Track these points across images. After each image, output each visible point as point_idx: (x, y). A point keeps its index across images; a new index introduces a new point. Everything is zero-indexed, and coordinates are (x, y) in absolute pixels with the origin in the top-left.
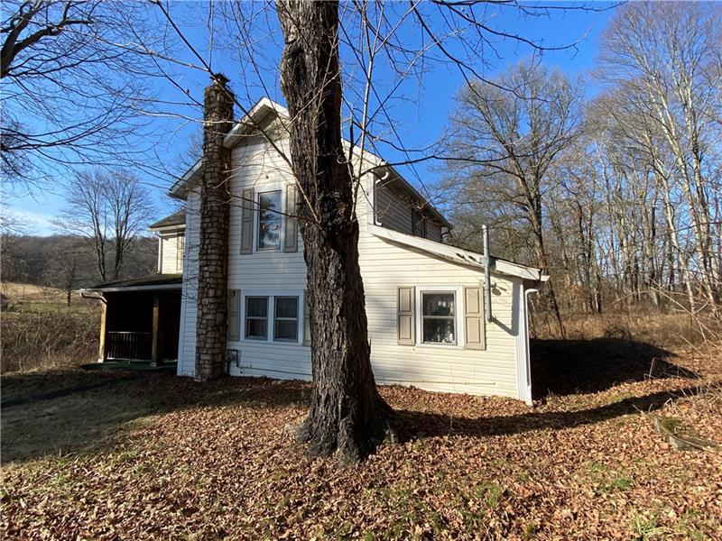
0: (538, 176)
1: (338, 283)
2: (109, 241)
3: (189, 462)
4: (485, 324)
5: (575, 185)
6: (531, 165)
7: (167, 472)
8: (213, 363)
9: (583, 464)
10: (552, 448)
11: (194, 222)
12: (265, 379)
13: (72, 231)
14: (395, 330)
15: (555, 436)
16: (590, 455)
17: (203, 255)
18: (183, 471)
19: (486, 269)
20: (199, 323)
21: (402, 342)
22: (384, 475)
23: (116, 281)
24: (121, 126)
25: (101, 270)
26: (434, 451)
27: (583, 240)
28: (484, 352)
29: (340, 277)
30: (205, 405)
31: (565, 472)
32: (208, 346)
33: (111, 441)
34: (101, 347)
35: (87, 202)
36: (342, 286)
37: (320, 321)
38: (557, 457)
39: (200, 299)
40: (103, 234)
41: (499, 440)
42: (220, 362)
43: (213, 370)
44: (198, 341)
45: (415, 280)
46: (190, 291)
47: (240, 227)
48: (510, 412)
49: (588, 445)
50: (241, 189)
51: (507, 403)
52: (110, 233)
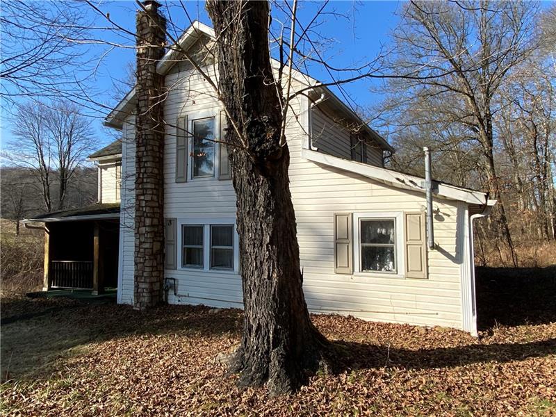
0: (488, 94)
1: (267, 211)
2: (54, 172)
3: (122, 390)
4: (427, 252)
5: (530, 102)
6: (481, 82)
7: (100, 400)
8: (151, 291)
9: (529, 400)
10: (496, 381)
11: (130, 151)
12: (202, 307)
13: (18, 163)
14: (333, 258)
15: (500, 369)
16: (537, 390)
17: (139, 184)
18: (115, 399)
19: (428, 194)
20: (137, 252)
21: (339, 270)
22: (316, 407)
23: (60, 211)
24: (57, 56)
25: (46, 201)
26: (369, 383)
27: (538, 161)
28: (426, 281)
29: (269, 203)
30: (142, 333)
31: (509, 408)
32: (145, 274)
33: (49, 368)
34: (45, 276)
35: (31, 134)
36: (272, 214)
37: (250, 250)
38: (501, 392)
39: (138, 228)
40: (47, 165)
41: (440, 372)
42: (159, 291)
43: (152, 297)
44: (137, 270)
45: (352, 206)
46: (127, 221)
47: (175, 155)
48: (453, 343)
49: (536, 379)
50: (174, 116)
51: (450, 334)
52: (54, 164)
